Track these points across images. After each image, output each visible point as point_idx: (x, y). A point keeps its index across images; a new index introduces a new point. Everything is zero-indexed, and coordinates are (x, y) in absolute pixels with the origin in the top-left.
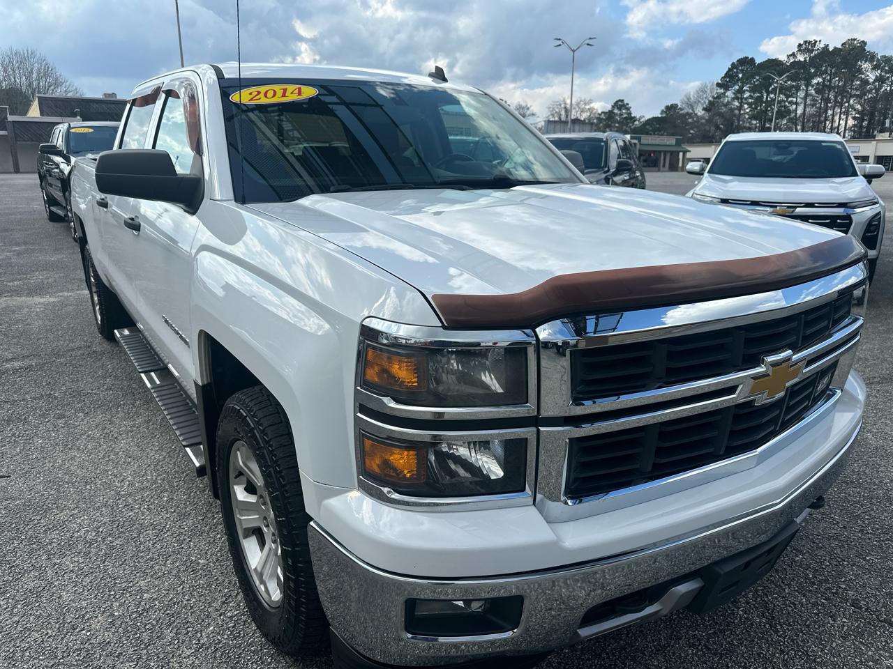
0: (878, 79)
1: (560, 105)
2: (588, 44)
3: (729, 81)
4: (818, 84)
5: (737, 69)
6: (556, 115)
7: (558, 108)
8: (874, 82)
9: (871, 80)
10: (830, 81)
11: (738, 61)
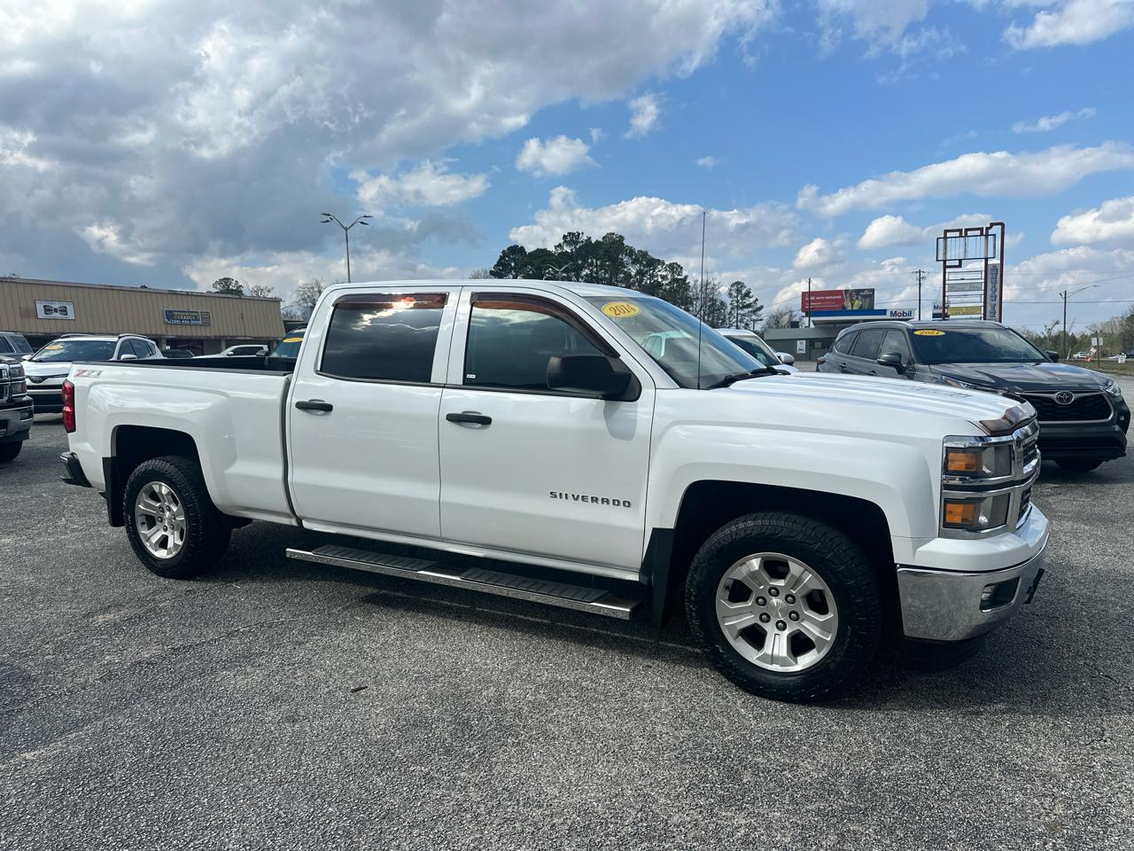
0: (640, 273)
1: (313, 288)
2: (362, 223)
3: (503, 270)
4: (586, 275)
5: (509, 257)
6: (308, 300)
7: (309, 291)
8: (635, 276)
9: (633, 274)
10: (597, 273)
11: (508, 249)
